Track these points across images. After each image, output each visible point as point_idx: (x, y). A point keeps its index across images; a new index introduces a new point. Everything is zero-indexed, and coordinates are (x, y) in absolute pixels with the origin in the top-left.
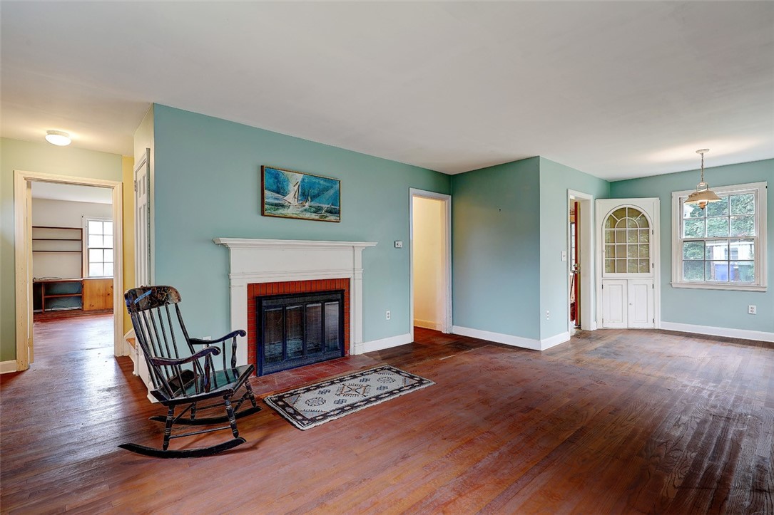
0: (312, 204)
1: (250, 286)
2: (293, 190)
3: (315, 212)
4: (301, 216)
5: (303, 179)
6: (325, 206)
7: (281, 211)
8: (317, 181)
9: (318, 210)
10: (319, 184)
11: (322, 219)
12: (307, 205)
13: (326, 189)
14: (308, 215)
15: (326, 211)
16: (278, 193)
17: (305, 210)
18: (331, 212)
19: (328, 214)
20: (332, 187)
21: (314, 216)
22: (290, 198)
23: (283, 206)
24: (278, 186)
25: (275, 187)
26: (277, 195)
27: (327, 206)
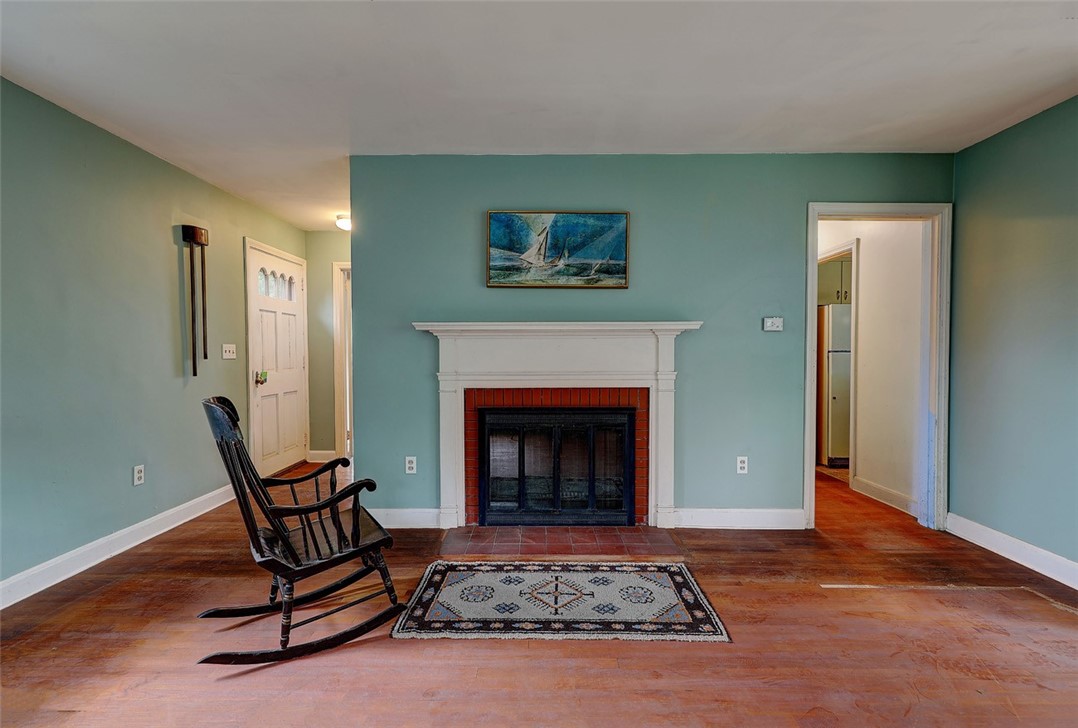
0: (571, 261)
1: (468, 392)
2: (536, 240)
3: (576, 275)
4: (551, 283)
5: (555, 222)
6: (597, 263)
7: (516, 278)
8: (581, 220)
9: (582, 270)
10: (585, 225)
11: (591, 285)
12: (561, 264)
13: (601, 232)
14: (562, 281)
15: (599, 271)
16: (510, 249)
17: (558, 272)
18: (607, 271)
19: (602, 276)
20: (611, 227)
21: (574, 281)
22: (532, 256)
23: (518, 269)
24: (511, 240)
25: (505, 242)
26: (509, 253)
27: (600, 262)
